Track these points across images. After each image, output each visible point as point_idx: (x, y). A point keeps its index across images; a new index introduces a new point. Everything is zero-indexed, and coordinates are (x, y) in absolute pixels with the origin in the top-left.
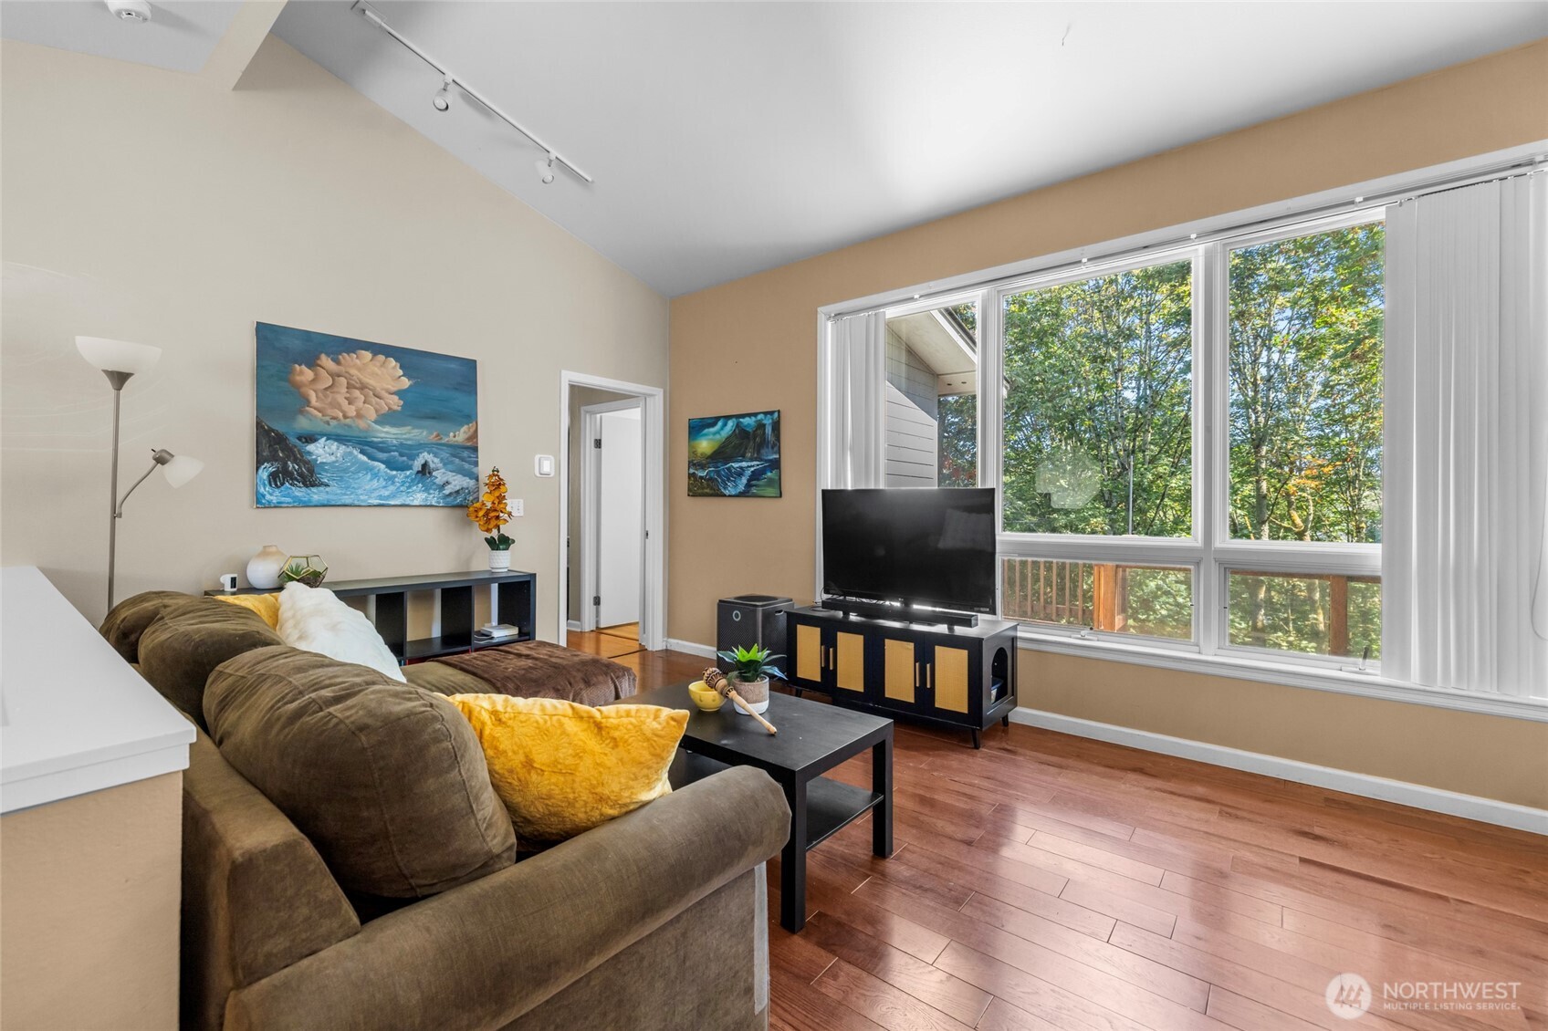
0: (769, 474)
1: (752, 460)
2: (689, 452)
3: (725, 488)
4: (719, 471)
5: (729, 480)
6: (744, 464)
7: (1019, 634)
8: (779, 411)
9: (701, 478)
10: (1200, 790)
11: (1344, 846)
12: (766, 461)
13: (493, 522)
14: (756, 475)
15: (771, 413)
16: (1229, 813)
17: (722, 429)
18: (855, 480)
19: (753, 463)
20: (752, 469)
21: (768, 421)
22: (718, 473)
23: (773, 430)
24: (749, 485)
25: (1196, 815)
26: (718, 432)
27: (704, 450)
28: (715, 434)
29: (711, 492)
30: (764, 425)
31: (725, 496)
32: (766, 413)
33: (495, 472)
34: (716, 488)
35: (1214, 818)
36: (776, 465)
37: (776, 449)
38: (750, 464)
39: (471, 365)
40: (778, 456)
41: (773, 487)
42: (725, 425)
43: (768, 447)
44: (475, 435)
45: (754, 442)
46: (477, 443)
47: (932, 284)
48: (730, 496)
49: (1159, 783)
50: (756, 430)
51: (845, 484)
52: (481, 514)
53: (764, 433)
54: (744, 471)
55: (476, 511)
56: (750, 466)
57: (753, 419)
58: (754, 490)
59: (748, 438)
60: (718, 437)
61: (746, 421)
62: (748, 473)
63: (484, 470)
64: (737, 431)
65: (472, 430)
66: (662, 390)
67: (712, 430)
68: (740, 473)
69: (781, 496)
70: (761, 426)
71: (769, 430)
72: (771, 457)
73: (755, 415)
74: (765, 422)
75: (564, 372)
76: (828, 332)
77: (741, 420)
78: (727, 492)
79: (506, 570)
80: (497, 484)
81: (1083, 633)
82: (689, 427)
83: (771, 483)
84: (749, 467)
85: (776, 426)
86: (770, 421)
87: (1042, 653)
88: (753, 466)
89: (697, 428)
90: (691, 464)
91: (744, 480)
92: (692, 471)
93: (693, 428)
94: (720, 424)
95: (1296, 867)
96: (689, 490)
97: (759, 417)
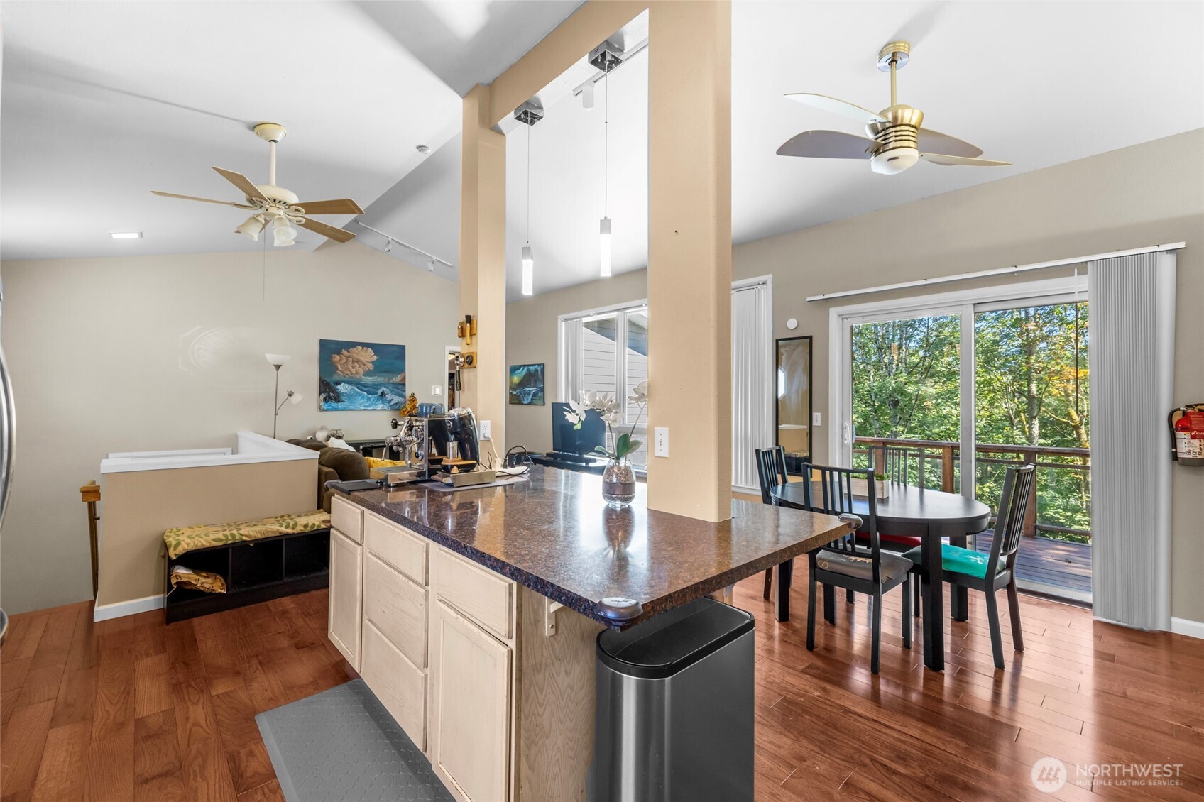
0: (540, 394)
2: (509, 383)
3: (523, 400)
4: (521, 392)
5: (525, 396)
6: (531, 389)
8: (544, 364)
9: (515, 395)
12: (539, 388)
14: (535, 394)
15: (540, 365)
17: (522, 371)
19: (534, 388)
20: (534, 391)
24: (532, 399)
26: (521, 373)
27: (515, 381)
28: (519, 373)
29: (518, 402)
31: (523, 404)
32: (538, 365)
33: (412, 394)
34: (520, 400)
36: (543, 389)
37: (542, 382)
39: (403, 348)
40: (543, 386)
41: (542, 400)
42: (523, 369)
43: (539, 381)
44: (404, 378)
45: (535, 378)
46: (405, 382)
48: (525, 404)
50: (535, 372)
53: (538, 374)
54: (530, 392)
57: (534, 367)
58: (535, 402)
59: (532, 376)
60: (521, 375)
61: (531, 368)
62: (532, 393)
63: (408, 394)
64: (528, 373)
65: (403, 376)
67: (518, 371)
69: (544, 404)
71: (540, 372)
72: (541, 386)
73: (534, 365)
74: (538, 369)
75: (446, 347)
76: (562, 327)
77: (529, 367)
78: (524, 402)
80: (413, 400)
82: (512, 369)
83: (541, 398)
85: (543, 371)
86: (540, 368)
90: (510, 388)
91: (530, 397)
92: (510, 391)
96: (512, 401)
97: (536, 366)
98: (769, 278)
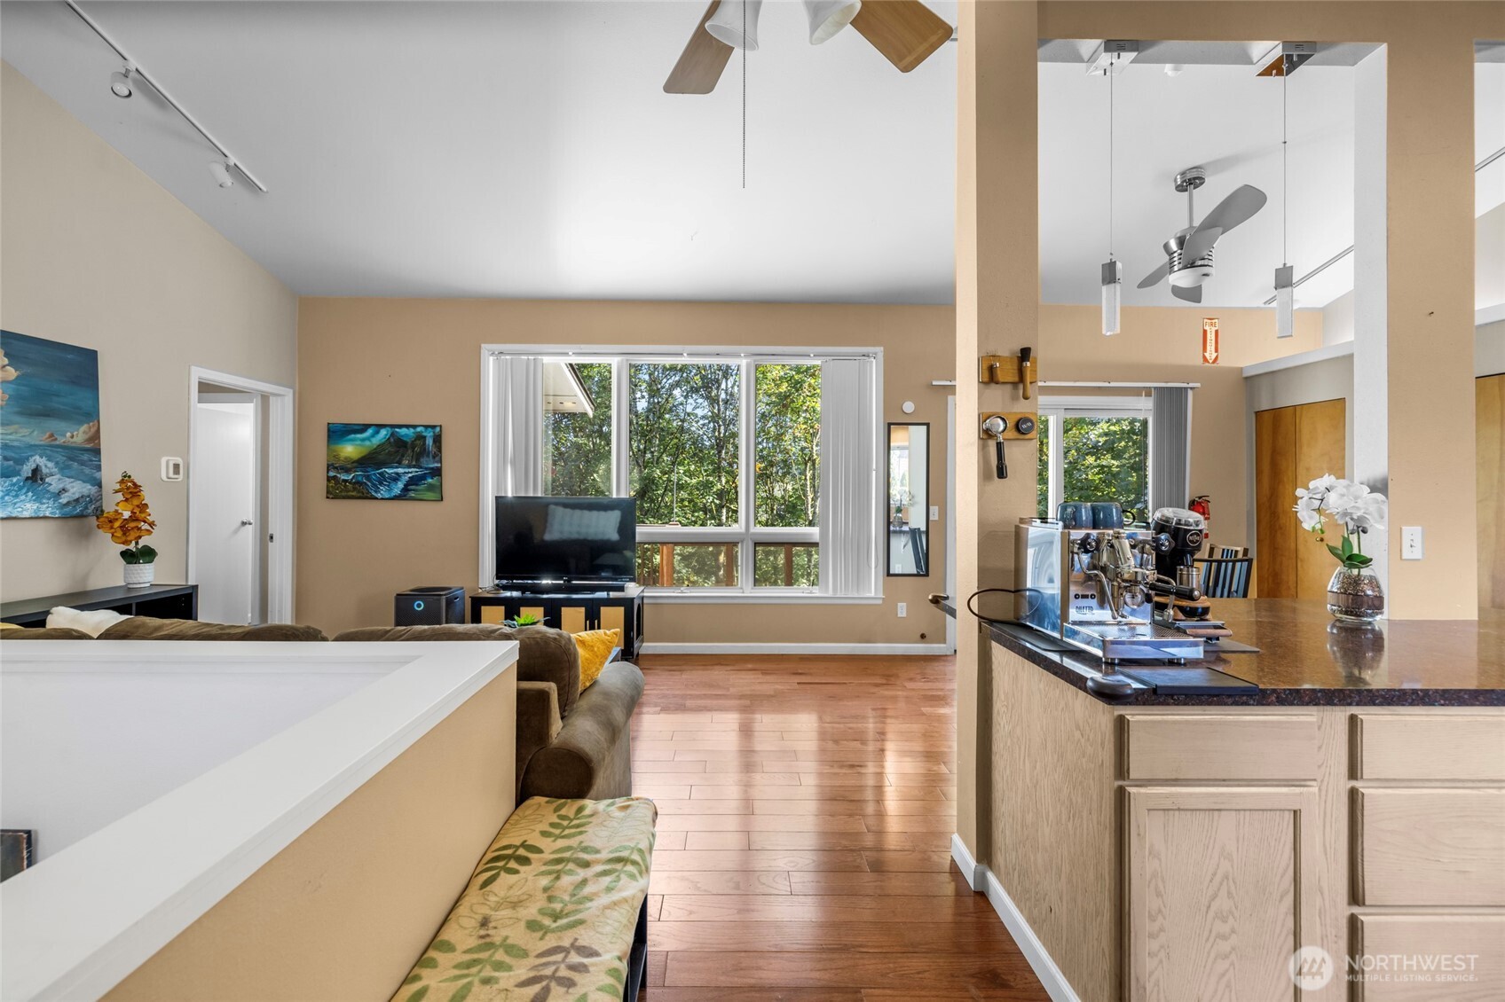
0: (430, 480)
1: (409, 467)
2: (328, 455)
3: (376, 492)
4: (368, 476)
5: (381, 484)
6: (400, 470)
7: (645, 594)
8: (441, 426)
9: (345, 481)
10: (750, 666)
11: (811, 674)
12: (426, 469)
13: (133, 535)
14: (414, 481)
15: (434, 427)
16: (765, 672)
17: (373, 436)
18: (516, 487)
19: (410, 470)
20: (410, 475)
21: (429, 434)
22: (368, 478)
23: (434, 442)
24: (406, 489)
25: (752, 677)
26: (368, 439)
27: (347, 455)
28: (363, 440)
29: (361, 494)
30: (425, 437)
31: (376, 498)
32: (426, 427)
33: (126, 477)
34: (365, 491)
35: (760, 676)
36: (437, 472)
37: (437, 459)
38: (407, 470)
39: (92, 356)
40: (439, 465)
41: (434, 492)
42: (377, 432)
43: (428, 456)
44: (96, 436)
45: (413, 451)
46: (100, 445)
47: (582, 346)
48: (382, 499)
49: (729, 668)
50: (415, 440)
51: (506, 491)
52: (117, 524)
53: (424, 444)
54: (400, 476)
55: (110, 522)
56: (407, 472)
57: (412, 430)
58: (412, 494)
59: (406, 447)
60: (367, 443)
61: (403, 431)
62: (405, 478)
63: (110, 475)
64: (392, 440)
65: (93, 430)
66: (291, 391)
67: (359, 436)
68: (396, 478)
69: (442, 500)
70: (421, 438)
71: (429, 442)
72: (432, 466)
73: (415, 427)
74: (424, 434)
75: (193, 368)
76: (490, 366)
77: (397, 430)
78: (379, 496)
79: (148, 585)
80: (131, 490)
81: (682, 589)
82: (329, 430)
83: (431, 488)
84: (405, 473)
85: (438, 440)
86: (432, 434)
87: (658, 604)
88: (411, 473)
89: (338, 433)
90: (330, 467)
91: (400, 485)
92: (331, 474)
93: (333, 432)
94: (370, 431)
95: (797, 686)
96: (328, 492)
97: (419, 429)
98: (880, 350)
